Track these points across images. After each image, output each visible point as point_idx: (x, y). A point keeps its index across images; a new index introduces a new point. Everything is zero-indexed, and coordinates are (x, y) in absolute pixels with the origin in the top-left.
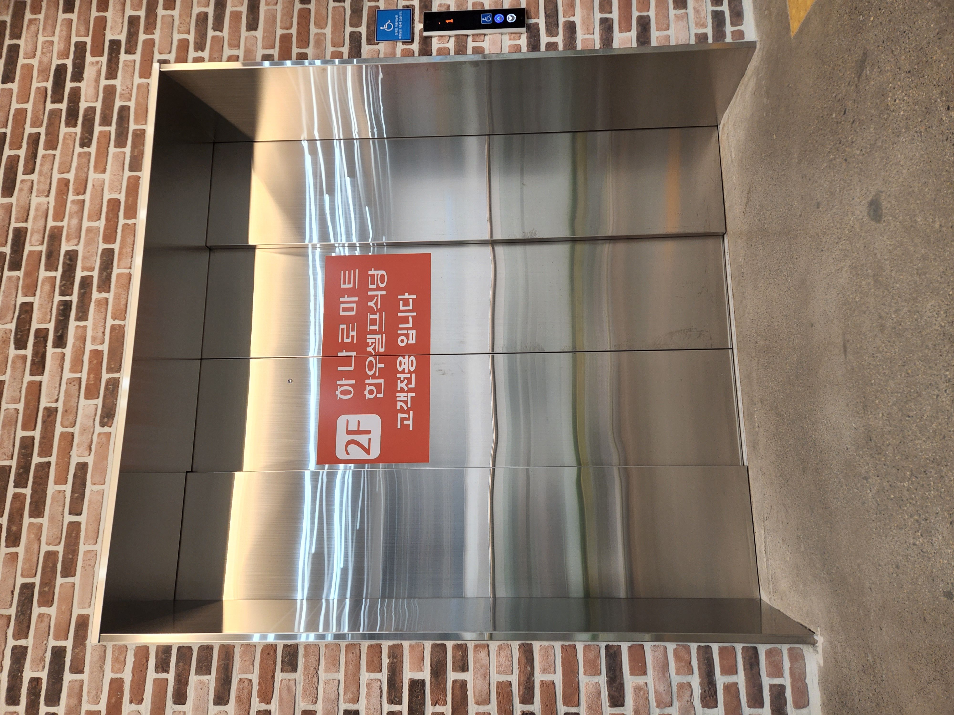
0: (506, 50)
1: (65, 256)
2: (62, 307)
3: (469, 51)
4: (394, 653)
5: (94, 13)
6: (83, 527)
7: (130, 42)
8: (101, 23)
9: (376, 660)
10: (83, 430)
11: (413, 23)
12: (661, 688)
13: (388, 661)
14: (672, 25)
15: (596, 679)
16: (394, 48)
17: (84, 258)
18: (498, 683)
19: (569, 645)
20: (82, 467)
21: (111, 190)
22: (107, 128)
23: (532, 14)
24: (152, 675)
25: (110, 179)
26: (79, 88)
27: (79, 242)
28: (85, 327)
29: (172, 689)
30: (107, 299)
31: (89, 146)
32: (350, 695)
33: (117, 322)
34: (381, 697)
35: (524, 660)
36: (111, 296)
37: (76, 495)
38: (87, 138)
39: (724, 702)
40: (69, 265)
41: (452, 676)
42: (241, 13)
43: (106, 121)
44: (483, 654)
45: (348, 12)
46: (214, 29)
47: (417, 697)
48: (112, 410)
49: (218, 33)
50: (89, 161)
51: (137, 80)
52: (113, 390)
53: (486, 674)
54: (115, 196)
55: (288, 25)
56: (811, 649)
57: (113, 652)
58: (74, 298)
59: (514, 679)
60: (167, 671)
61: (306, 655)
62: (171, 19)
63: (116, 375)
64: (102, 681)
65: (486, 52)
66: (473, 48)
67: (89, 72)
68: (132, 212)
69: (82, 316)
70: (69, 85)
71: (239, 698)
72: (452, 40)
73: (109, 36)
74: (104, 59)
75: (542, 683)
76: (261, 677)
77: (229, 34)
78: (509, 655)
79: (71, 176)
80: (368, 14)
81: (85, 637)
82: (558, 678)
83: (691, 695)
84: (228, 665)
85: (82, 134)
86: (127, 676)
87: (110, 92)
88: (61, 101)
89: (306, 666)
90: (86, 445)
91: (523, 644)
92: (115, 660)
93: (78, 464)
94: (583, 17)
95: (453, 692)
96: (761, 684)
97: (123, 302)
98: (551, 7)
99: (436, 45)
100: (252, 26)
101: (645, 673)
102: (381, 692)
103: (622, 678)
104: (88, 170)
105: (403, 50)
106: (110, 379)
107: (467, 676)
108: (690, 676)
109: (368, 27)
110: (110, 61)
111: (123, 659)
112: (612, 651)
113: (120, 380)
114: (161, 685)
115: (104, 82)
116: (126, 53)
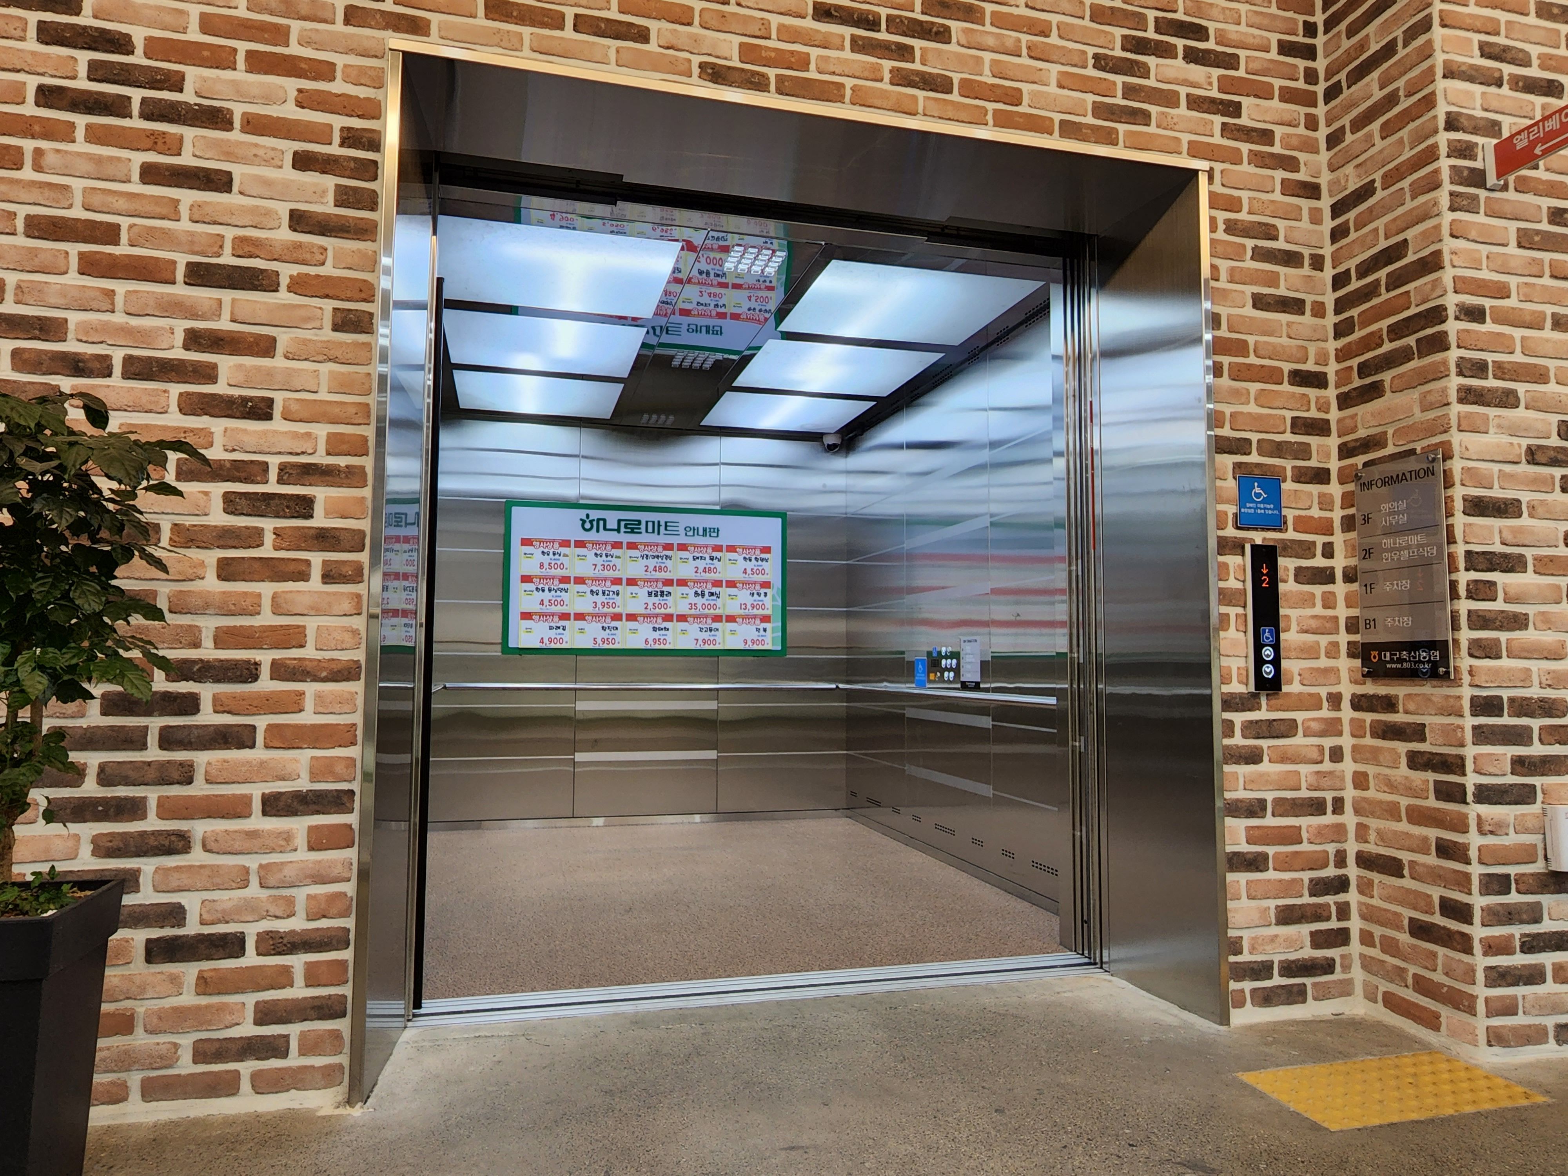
0: (1225, 662)
1: (943, 25)
2: (870, 17)
3: (1224, 609)
4: (353, 474)
5: (1277, 83)
6: (557, 33)
7: (1238, 130)
8: (1264, 93)
9: (345, 447)
10: (696, 39)
11: (1263, 530)
12: (289, 873)
13: (343, 464)
14: (1254, 903)
15: (305, 775)
16: (1228, 502)
17: (939, 52)
18: (304, 627)
19: (356, 736)
20: (643, 36)
21: (1032, 93)
22: (1119, 93)
23: (1273, 702)
24: (338, 122)
25: (1049, 94)
26: (1175, 57)
27: (963, 46)
28: (842, 48)
29: (316, 150)
30: (881, 80)
31: (1094, 67)
32: (294, 407)
33: (848, 93)
34: (291, 453)
35: (335, 667)
36: (885, 86)
37: (603, 26)
38: (1107, 64)
39: (264, 966)
40: (930, 30)
41: (317, 559)
42: (1277, 286)
43: (1130, 91)
44: (347, 606)
45: (1278, 438)
46: (1255, 249)
47: (288, 507)
48: (724, 79)
49: (1249, 253)
50: (1075, 66)
51: (1185, 138)
52: (751, 83)
53: (318, 611)
54: (1026, 100)
55: (1261, 352)
56: (340, 1098)
57: (374, 68)
58: (883, 35)
59: (309, 652)
60: (342, 145)
61: (356, 344)
62: (1270, 189)
63: (773, 87)
64: (332, 50)
65: (1222, 634)
66: (1228, 615)
67: (1197, 72)
68: (1003, 121)
69: (858, 45)
70: (1180, 43)
71: (299, 246)
72: (1239, 585)
73: (1247, 102)
74: (1215, 93)
75: (302, 694)
76: (328, 278)
77: (1248, 269)
78: (344, 646)
79: (1054, 39)
80: (1274, 466)
81: (397, 29)
82: (307, 717)
83: (277, 917)
84: (348, 232)
85: (1113, 57)
86: (338, 87)
87: (1169, 99)
88: (1157, 30)
89: (341, 344)
90: (675, 42)
91: (360, 667)
92: (362, 70)
93: (648, 29)
94: (1268, 774)
95: (294, 560)
96: (291, 1023)
97: (878, 103)
98: (1282, 728)
99: (1233, 561)
100: (1259, 302)
101: (311, 848)
102: (297, 454)
103: (304, 814)
104: (1063, 64)
105: (1226, 514)
106: (768, 79)
107: (315, 581)
108: (304, 916)
109: (1258, 465)
110: (1213, 101)
111: (363, 81)
112: (345, 799)
113: (766, 94)
114: (322, 134)
115: (1183, 91)
116: (1223, 124)
